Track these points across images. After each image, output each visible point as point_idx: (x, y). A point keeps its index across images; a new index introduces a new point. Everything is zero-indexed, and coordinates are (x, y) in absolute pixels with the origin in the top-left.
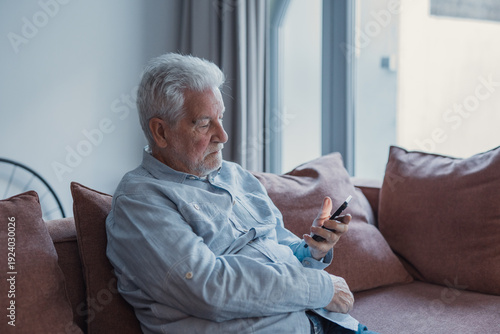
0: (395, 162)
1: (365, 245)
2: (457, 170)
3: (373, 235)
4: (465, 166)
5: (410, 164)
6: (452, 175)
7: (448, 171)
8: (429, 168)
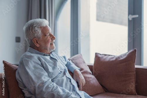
0: (97, 58)
1: (92, 82)
2: (117, 59)
3: (94, 79)
4: (119, 57)
5: (102, 58)
6: (115, 60)
7: (114, 59)
8: (108, 59)
